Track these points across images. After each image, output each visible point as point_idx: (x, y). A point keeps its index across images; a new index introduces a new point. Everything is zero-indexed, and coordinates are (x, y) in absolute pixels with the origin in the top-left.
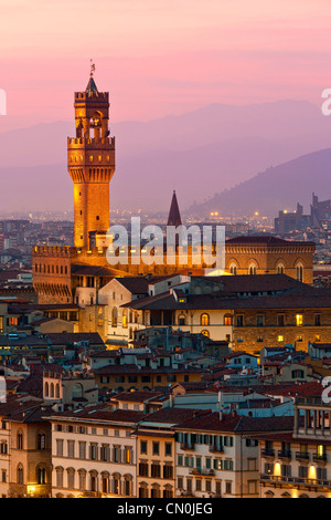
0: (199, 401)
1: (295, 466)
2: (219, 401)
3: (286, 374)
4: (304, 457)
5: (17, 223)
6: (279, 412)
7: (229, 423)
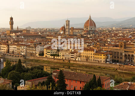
0: (22, 43)
1: (30, 49)
2: (24, 43)
3: (29, 41)
4: (29, 48)
5: (4, 28)
6: (29, 44)
7: (24, 45)
